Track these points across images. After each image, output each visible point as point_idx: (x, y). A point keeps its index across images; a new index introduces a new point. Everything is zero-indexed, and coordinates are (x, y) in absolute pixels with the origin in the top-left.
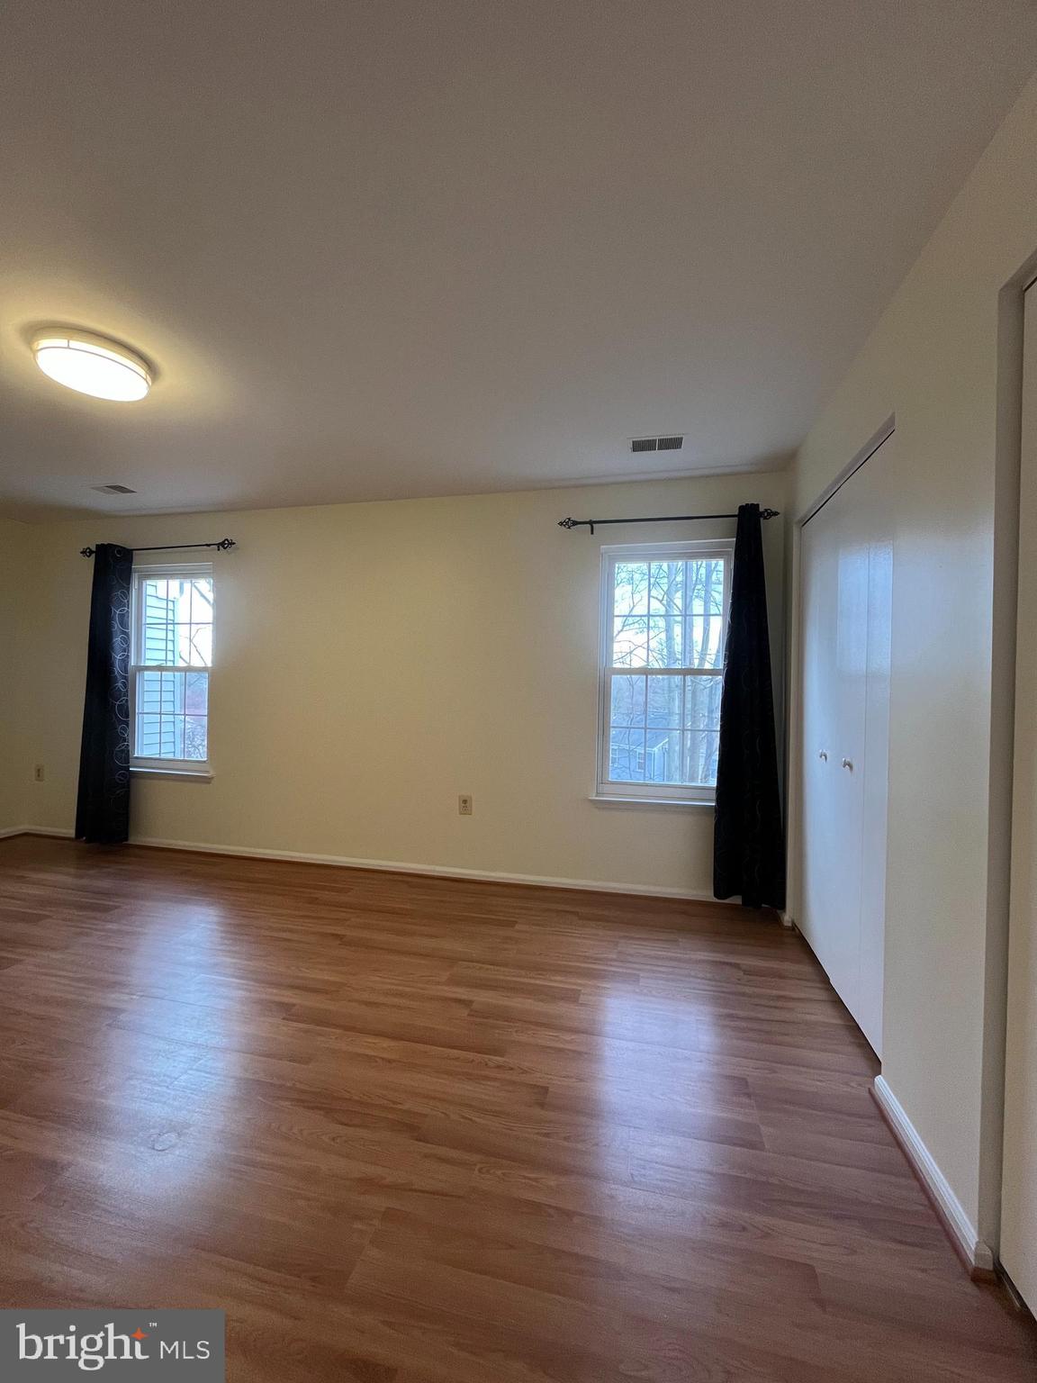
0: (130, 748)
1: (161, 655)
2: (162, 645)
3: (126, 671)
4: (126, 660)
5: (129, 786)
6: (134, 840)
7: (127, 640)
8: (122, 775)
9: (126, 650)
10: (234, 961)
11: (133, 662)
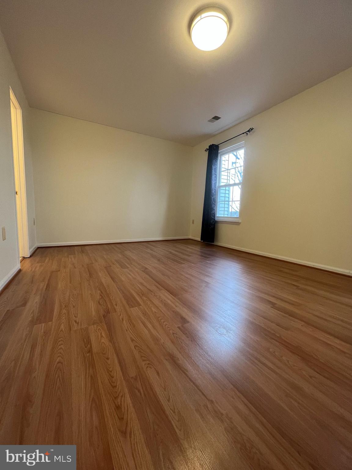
0: (216, 213)
1: (226, 181)
2: (226, 177)
3: (215, 188)
4: (215, 184)
5: (215, 225)
6: (215, 243)
7: (216, 177)
8: (213, 221)
9: (216, 180)
10: (248, 281)
11: (217, 185)
